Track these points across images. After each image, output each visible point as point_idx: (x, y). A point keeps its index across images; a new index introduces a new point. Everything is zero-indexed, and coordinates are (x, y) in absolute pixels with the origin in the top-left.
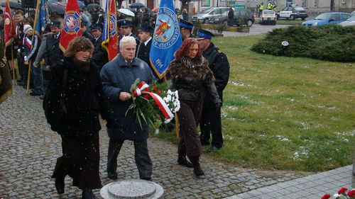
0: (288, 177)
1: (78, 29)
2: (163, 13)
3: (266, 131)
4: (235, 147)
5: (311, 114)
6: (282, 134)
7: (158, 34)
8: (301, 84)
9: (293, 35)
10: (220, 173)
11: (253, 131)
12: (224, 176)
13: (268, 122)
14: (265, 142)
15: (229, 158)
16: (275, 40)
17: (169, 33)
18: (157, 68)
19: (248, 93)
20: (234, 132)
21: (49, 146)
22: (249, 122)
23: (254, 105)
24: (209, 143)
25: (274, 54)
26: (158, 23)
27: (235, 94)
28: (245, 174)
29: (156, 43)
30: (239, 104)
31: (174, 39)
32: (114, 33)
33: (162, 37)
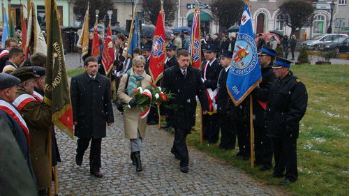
1: (161, 53)
2: (242, 39)
4: (311, 181)
7: (236, 60)
11: (336, 166)
14: (346, 179)
17: (247, 60)
18: (233, 95)
19: (342, 124)
20: (314, 165)
21: (123, 166)
22: (334, 156)
23: (343, 137)
24: (283, 176)
26: (236, 49)
27: (328, 125)
29: (233, 70)
30: (328, 136)
31: (252, 66)
32: (196, 59)
33: (239, 63)
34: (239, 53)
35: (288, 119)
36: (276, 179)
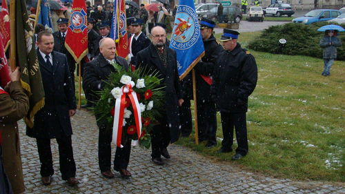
0: (327, 189)
1: (84, 27)
2: (182, 11)
3: (287, 136)
4: (260, 153)
5: (329, 118)
6: (305, 139)
7: (177, 33)
8: (309, 84)
9: (290, 32)
10: (252, 184)
11: (274, 136)
12: (258, 188)
13: (287, 126)
14: (289, 148)
15: (257, 167)
16: (272, 38)
17: (189, 34)
20: (255, 137)
22: (266, 126)
23: (266, 106)
25: (272, 52)
26: (176, 21)
28: (279, 186)
29: (174, 44)
31: (194, 39)
32: (123, 33)
33: (181, 37)
34: (180, 26)
35: (240, 93)
36: (227, 154)
